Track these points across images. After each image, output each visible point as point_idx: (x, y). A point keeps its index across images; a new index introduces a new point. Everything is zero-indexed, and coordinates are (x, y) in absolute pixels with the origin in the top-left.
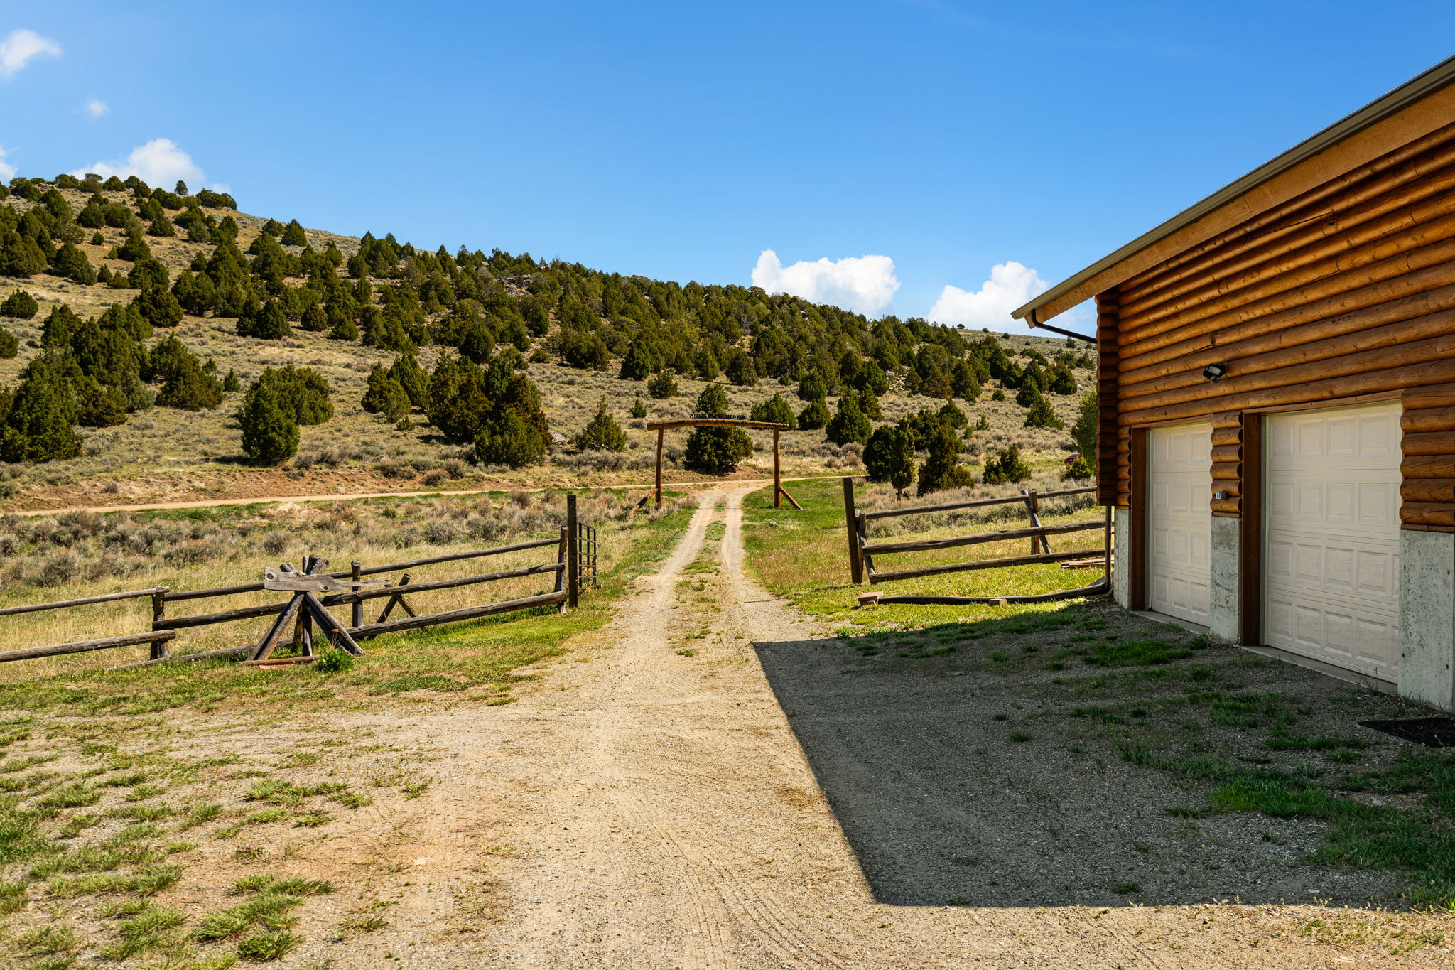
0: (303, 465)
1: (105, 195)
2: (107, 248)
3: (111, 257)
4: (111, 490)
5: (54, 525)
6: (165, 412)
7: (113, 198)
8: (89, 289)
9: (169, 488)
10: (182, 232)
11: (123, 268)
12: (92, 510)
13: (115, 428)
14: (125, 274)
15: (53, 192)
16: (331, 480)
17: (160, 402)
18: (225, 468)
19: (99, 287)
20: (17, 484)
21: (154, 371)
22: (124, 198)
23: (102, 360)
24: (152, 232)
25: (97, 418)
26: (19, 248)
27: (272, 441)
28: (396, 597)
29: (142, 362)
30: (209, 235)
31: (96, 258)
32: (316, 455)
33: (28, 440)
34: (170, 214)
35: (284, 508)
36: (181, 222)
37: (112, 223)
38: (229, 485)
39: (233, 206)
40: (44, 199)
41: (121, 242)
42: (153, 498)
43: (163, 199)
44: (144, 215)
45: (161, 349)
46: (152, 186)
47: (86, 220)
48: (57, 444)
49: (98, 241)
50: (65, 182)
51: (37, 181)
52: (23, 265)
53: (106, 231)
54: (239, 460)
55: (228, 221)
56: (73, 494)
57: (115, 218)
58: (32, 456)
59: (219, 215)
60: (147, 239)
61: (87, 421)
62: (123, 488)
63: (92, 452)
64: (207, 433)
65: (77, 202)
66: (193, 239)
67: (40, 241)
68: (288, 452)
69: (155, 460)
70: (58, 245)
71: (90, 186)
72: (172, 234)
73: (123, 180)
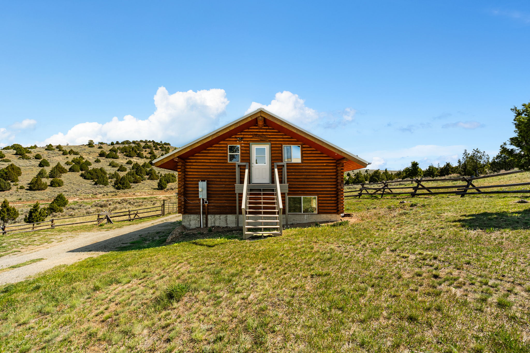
0: (168, 190)
1: (148, 143)
2: (147, 152)
3: (148, 154)
4: (134, 194)
5: (119, 201)
6: (148, 181)
7: (149, 144)
8: (143, 159)
9: (144, 194)
10: (160, 149)
11: (149, 156)
12: (127, 198)
13: (138, 184)
14: (149, 157)
15: (139, 143)
16: (172, 192)
17: (148, 179)
18: (154, 190)
19: (145, 159)
20: (118, 193)
21: (149, 174)
22: (151, 144)
23: (140, 172)
24: (155, 150)
25: (135, 182)
26: (131, 153)
27: (162, 186)
28: (136, 214)
29: (147, 172)
30: (165, 150)
31: (145, 154)
32: (170, 188)
33: (122, 186)
34: (159, 146)
35: (160, 197)
36: (160, 148)
37: (148, 148)
38: (155, 193)
39: (170, 145)
40: (137, 144)
41: (150, 151)
42: (141, 195)
43: (158, 144)
44: (154, 147)
45: (150, 170)
46: (156, 142)
47: (144, 148)
48: (127, 186)
49: (146, 151)
50: (141, 141)
51: (137, 141)
52: (132, 155)
53: (147, 149)
54: (157, 189)
55: (168, 148)
56: (128, 195)
57: (149, 147)
58: (123, 189)
59: (167, 146)
60: (154, 151)
61: (134, 182)
62: (136, 194)
63: (133, 188)
64: (154, 184)
65: (143, 144)
66: (162, 151)
67: (135, 151)
68: (165, 188)
69: (143, 189)
70: (138, 152)
71: (146, 142)
72: (159, 150)
73: (151, 141)
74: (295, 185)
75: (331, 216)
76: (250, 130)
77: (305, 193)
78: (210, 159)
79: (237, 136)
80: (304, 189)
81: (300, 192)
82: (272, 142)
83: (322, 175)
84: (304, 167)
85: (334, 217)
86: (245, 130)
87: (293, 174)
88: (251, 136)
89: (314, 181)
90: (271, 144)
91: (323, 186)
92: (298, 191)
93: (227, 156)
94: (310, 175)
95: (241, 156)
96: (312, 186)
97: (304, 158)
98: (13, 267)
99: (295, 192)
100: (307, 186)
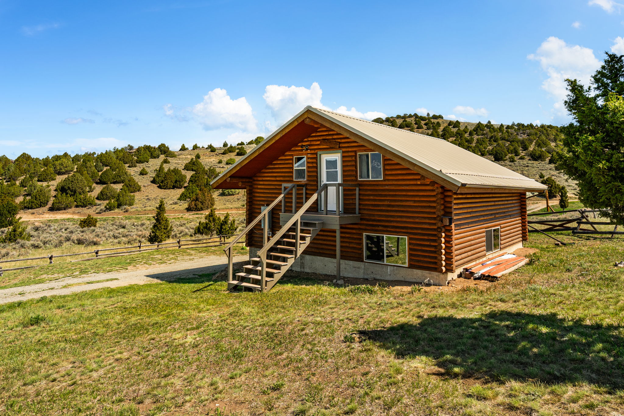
7: (408, 120)
10: (425, 127)
15: (395, 120)
22: (412, 119)
24: (417, 128)
30: (432, 127)
34: (423, 122)
36: (426, 124)
39: (442, 118)
40: (392, 122)
43: (422, 118)
44: (416, 124)
46: (419, 115)
47: (400, 127)
51: (392, 117)
55: (439, 123)
57: (408, 126)
59: (435, 121)
65: (399, 122)
66: (427, 129)
71: (404, 117)
72: (422, 128)
73: (412, 114)
74: (374, 215)
75: (430, 274)
76: (318, 134)
77: (388, 229)
78: (276, 177)
79: (304, 144)
80: (387, 224)
81: (381, 228)
82: (344, 150)
83: (415, 201)
84: (387, 187)
85: (435, 277)
86: (313, 135)
87: (372, 198)
88: (319, 143)
89: (403, 211)
90: (343, 152)
91: (417, 220)
92: (378, 226)
93: (292, 172)
94: (395, 201)
95: (308, 172)
96: (399, 219)
97: (387, 173)
98: (88, 283)
99: (374, 228)
100: (392, 219)
